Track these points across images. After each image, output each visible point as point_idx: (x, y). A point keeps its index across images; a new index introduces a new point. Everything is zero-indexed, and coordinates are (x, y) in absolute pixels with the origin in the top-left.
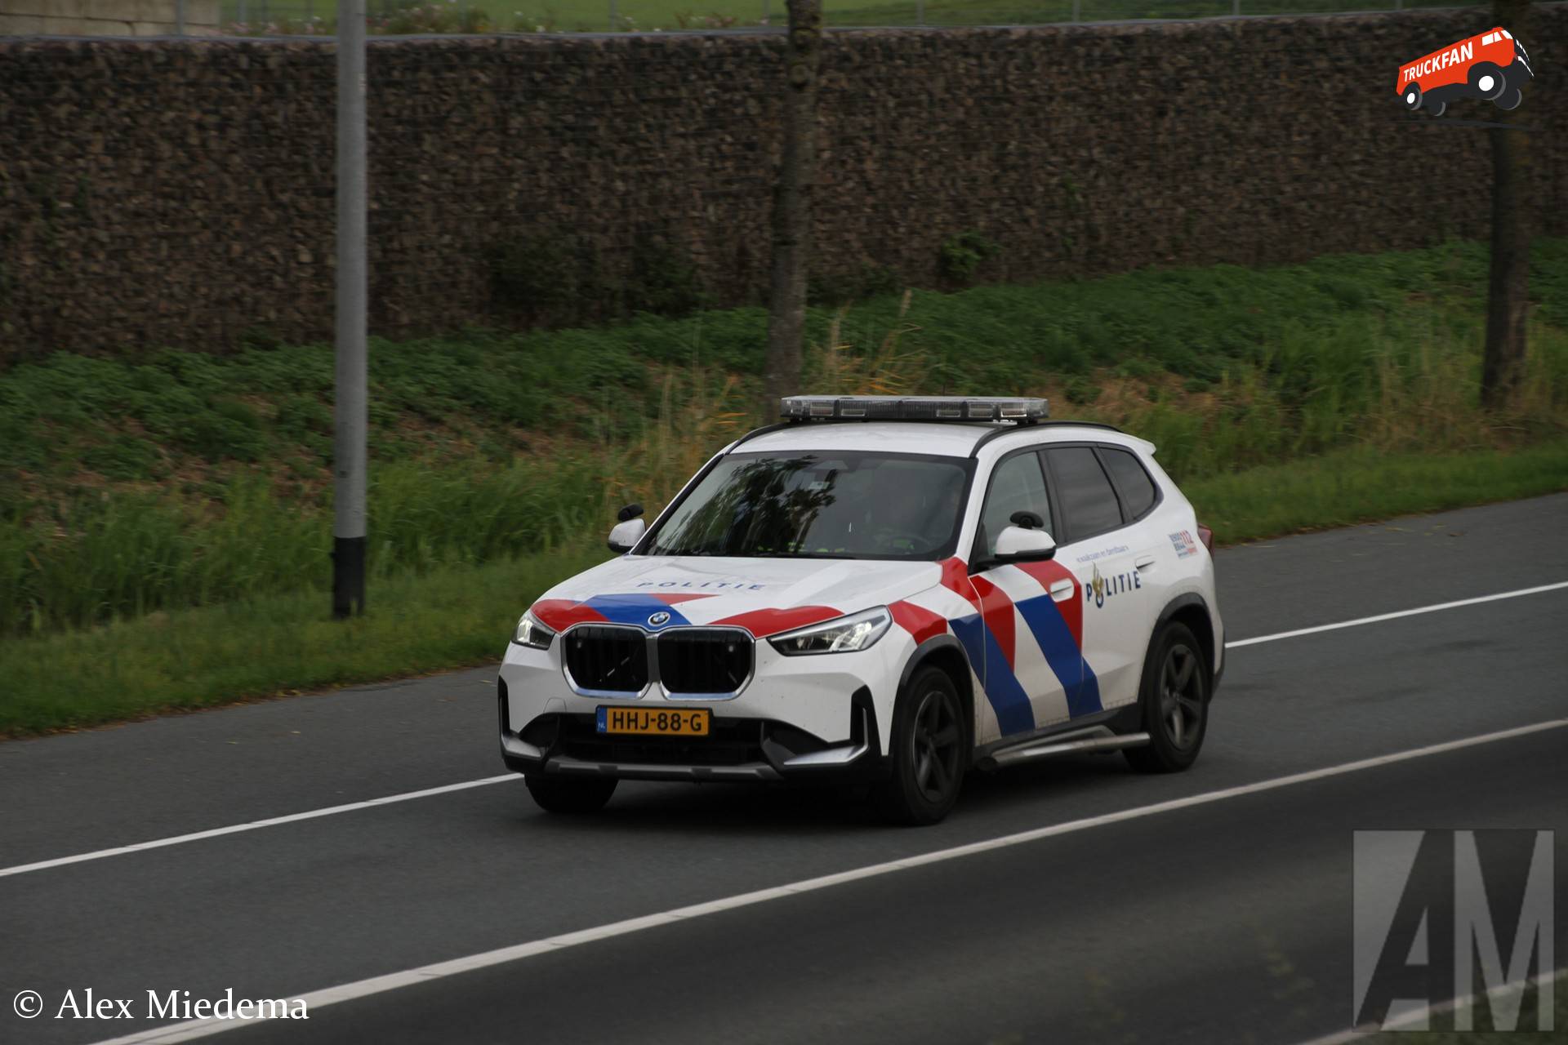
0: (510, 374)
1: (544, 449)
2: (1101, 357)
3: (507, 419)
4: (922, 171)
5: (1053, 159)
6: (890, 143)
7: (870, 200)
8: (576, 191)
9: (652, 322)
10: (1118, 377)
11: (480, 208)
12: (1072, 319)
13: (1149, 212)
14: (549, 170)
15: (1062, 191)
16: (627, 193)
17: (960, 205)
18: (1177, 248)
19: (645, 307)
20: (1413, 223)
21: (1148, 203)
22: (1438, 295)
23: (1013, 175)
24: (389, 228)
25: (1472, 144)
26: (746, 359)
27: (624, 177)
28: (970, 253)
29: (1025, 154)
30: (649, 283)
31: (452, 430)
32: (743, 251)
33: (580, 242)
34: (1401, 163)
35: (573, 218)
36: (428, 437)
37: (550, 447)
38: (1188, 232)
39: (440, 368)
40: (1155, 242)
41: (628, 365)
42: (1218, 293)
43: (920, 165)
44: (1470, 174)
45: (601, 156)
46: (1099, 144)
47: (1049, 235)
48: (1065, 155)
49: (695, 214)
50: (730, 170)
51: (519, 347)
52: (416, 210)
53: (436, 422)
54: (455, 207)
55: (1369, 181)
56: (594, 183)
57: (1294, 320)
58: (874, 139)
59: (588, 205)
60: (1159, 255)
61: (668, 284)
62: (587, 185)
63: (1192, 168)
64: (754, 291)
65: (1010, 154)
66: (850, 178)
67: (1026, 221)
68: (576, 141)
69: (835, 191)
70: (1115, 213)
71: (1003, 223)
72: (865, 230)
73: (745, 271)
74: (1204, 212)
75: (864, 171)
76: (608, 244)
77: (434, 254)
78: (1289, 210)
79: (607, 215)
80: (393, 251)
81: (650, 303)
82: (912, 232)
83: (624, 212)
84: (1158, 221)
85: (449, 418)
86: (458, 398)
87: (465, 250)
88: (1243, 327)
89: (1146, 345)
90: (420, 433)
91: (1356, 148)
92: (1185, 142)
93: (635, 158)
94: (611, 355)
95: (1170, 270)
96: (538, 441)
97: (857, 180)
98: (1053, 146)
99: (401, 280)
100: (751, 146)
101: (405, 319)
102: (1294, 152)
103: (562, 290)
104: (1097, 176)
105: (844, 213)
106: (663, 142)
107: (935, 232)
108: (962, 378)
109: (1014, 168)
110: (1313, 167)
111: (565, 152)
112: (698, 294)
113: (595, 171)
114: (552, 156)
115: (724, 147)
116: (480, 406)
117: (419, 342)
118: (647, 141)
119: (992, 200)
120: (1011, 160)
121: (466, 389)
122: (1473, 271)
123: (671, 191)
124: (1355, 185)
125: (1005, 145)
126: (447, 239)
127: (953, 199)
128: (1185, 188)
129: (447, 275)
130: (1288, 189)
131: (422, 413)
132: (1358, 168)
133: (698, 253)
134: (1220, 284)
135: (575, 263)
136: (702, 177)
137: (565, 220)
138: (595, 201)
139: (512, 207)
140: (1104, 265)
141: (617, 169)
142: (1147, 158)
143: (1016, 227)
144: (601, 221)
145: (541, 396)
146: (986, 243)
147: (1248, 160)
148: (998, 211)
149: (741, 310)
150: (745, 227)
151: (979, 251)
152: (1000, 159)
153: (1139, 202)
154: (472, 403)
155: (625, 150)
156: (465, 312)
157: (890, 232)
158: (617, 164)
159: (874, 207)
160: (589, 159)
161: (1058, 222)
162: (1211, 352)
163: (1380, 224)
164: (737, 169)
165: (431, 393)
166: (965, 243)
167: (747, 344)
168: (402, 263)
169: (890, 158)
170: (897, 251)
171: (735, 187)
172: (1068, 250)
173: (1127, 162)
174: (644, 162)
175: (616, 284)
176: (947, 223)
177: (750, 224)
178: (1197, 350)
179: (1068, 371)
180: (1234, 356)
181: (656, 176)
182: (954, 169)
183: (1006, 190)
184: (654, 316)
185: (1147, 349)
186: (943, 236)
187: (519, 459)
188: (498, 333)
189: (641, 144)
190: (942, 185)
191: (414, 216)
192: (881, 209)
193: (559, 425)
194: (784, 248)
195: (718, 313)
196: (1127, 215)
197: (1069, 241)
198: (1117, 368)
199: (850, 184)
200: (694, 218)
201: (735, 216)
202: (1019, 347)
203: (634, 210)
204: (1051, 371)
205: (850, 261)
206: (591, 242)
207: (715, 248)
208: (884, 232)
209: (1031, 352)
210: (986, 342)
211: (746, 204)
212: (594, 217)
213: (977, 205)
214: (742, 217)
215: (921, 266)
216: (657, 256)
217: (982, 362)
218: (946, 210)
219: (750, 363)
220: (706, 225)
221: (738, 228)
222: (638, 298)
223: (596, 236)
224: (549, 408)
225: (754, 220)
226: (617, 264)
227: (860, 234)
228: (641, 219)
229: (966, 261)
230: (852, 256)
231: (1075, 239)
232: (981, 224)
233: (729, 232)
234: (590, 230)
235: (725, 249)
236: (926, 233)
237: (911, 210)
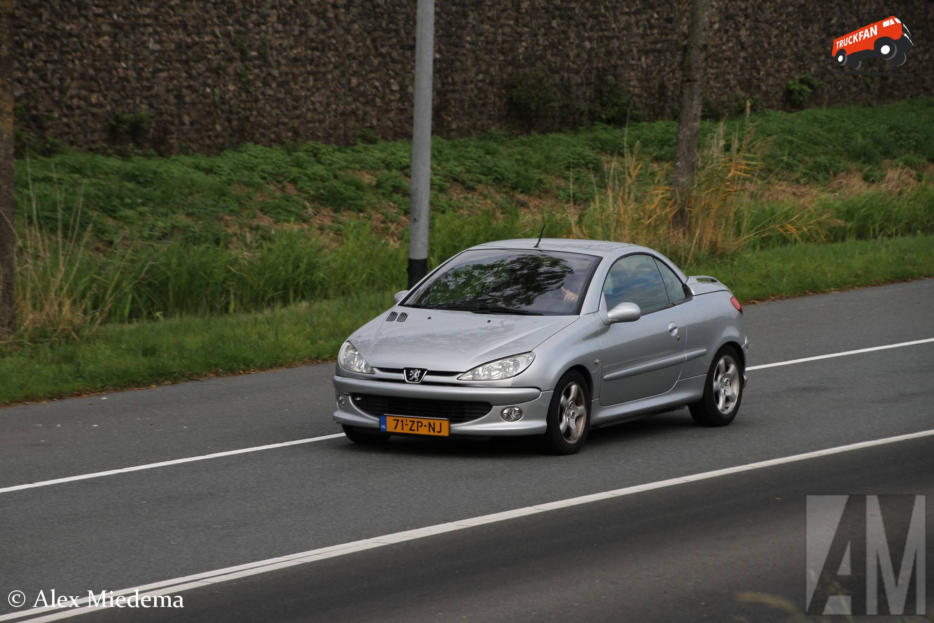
0: (517, 161)
1: (536, 206)
2: (887, 153)
3: (514, 188)
4: (776, 37)
6: (757, 18)
7: (743, 54)
8: (560, 47)
9: (604, 129)
10: (897, 166)
11: (502, 58)
12: (868, 129)
14: (544, 35)
16: (592, 49)
17: (799, 58)
19: (601, 120)
24: (446, 69)
26: (663, 153)
27: (590, 39)
28: (805, 88)
29: (843, 26)
30: (603, 105)
31: (481, 194)
32: (662, 86)
35: (558, 64)
36: (466, 199)
37: (540, 205)
39: (475, 156)
40: (924, 81)
41: (589, 156)
43: (775, 32)
45: (576, 26)
47: (855, 77)
49: (634, 62)
50: (656, 35)
51: (523, 144)
52: (463, 58)
53: (472, 189)
54: (487, 57)
56: (571, 43)
58: (746, 16)
59: (568, 56)
60: (926, 89)
61: (615, 105)
62: (568, 44)
64: (669, 111)
65: (832, 26)
66: (731, 41)
67: (842, 68)
68: (561, 17)
69: (721, 49)
71: (827, 69)
72: (740, 73)
73: (663, 98)
75: (740, 36)
76: (579, 80)
77: (473, 86)
79: (579, 63)
80: (448, 83)
81: (604, 117)
82: (768, 74)
83: (590, 61)
85: (480, 187)
86: (485, 175)
87: (491, 83)
89: (915, 146)
90: (462, 196)
93: (598, 27)
94: (579, 149)
96: (533, 202)
97: (735, 41)
98: (860, 21)
99: (452, 102)
100: (669, 20)
101: (454, 126)
105: (726, 62)
106: (615, 17)
107: (783, 75)
108: (798, 166)
109: (835, 34)
111: (554, 23)
112: (633, 112)
113: (573, 35)
114: (547, 26)
115: (653, 21)
116: (499, 181)
117: (463, 140)
118: (605, 16)
119: (820, 54)
120: (833, 30)
121: (490, 169)
123: (619, 48)
125: (830, 20)
126: (481, 76)
127: (796, 54)
129: (480, 99)
131: (463, 183)
133: (635, 87)
135: (558, 92)
136: (638, 39)
137: (553, 65)
138: (571, 54)
139: (521, 57)
140: (891, 95)
141: (586, 34)
143: (835, 71)
144: (575, 66)
145: (536, 175)
146: (816, 82)
148: (823, 61)
149: (660, 122)
150: (665, 71)
151: (811, 86)
154: (494, 178)
155: (591, 22)
156: (490, 122)
157: (755, 74)
158: (586, 31)
159: (745, 59)
160: (569, 27)
164: (661, 34)
165: (468, 171)
166: (802, 81)
167: (663, 143)
168: (453, 91)
169: (757, 28)
170: (759, 87)
171: (659, 46)
172: (868, 86)
174: (602, 30)
175: (583, 106)
176: (791, 69)
177: (667, 69)
179: (864, 162)
181: (610, 39)
182: (797, 35)
184: (605, 125)
185: (916, 148)
186: (788, 77)
187: (522, 212)
188: (510, 135)
189: (601, 19)
190: (789, 45)
191: (461, 62)
192: (750, 60)
193: (546, 192)
194: (689, 84)
195: (646, 124)
197: (868, 81)
198: (897, 160)
199: (731, 44)
200: (633, 65)
201: (658, 64)
202: (834, 147)
203: (596, 60)
204: (854, 162)
205: (729, 92)
206: (568, 79)
207: (645, 84)
208: (751, 74)
209: (842, 150)
210: (813, 144)
211: (665, 57)
212: (571, 64)
213: (810, 58)
214: (662, 65)
215: (773, 96)
216: (609, 88)
217: (810, 156)
218: (791, 60)
219: (665, 155)
220: (640, 69)
221: (660, 71)
222: (597, 114)
223: (572, 76)
224: (540, 181)
225: (670, 66)
226: (584, 93)
227: (736, 75)
228: (600, 65)
229: (803, 93)
230: (730, 89)
231: (872, 79)
232: (813, 69)
233: (654, 74)
234: (568, 72)
235: (651, 84)
236: (777, 75)
237: (769, 61)
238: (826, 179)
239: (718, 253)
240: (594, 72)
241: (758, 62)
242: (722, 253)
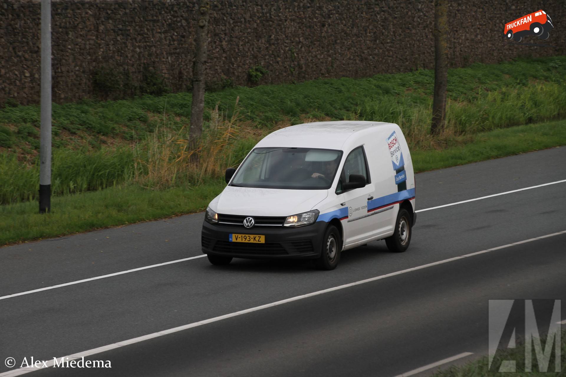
0: (100, 116)
1: (112, 143)
2: (303, 111)
3: (99, 133)
4: (242, 45)
5: (287, 41)
6: (231, 35)
7: (224, 55)
8: (123, 52)
9: (149, 97)
10: (309, 118)
11: (89, 58)
12: (293, 97)
13: (319, 59)
14: (113, 44)
15: (290, 52)
16: (140, 52)
17: (255, 57)
18: (328, 72)
19: (147, 93)
20: (407, 63)
21: (318, 56)
22: (416, 89)
23: (273, 47)
24: (57, 64)
25: (427, 37)
26: (182, 111)
27: (139, 47)
28: (259, 73)
29: (278, 39)
30: (148, 84)
31: (79, 136)
32: (180, 73)
33: (124, 69)
34: (403, 43)
35: (122, 61)
36: (71, 139)
37: (114, 142)
38: (332, 66)
39: (75, 114)
40: (321, 70)
41: (141, 114)
42: (343, 88)
43: (241, 43)
44: (426, 47)
45: (131, 39)
46: (302, 36)
47: (285, 67)
48: (291, 40)
49: (164, 60)
50: (176, 45)
51: (103, 107)
52: (67, 58)
53: (74, 133)
54: (81, 58)
55: (392, 49)
56: (129, 49)
57: (368, 98)
58: (225, 34)
59: (127, 56)
60: (323, 74)
61: (154, 84)
62: (127, 50)
63: (334, 45)
64: (184, 86)
65: (272, 39)
66: (218, 48)
67: (278, 62)
68: (122, 35)
69: (212, 52)
70: (308, 60)
71: (270, 63)
72: (223, 66)
73: (181, 80)
74: (337, 59)
75: (222, 45)
76: (134, 70)
77: (73, 74)
78: (366, 59)
79: (133, 60)
80: (58, 72)
81: (148, 91)
82: (239, 66)
83: (139, 59)
84: (322, 63)
85: (78, 132)
86: (82, 125)
87: (84, 72)
88: (351, 101)
89: (318, 107)
90: (69, 138)
91: (388, 37)
92: (331, 35)
93: (143, 40)
94: (135, 110)
95: (326, 80)
96: (110, 141)
97: (220, 48)
98: (286, 37)
99: (61, 83)
100: (183, 37)
101: (63, 96)
102: (368, 39)
103: (118, 86)
104: (301, 47)
105: (215, 60)
106: (153, 35)
107: (246, 66)
108: (256, 118)
109: (273, 44)
110: (374, 44)
111: (119, 38)
112: (165, 88)
113: (129, 45)
114: (114, 40)
115: (174, 37)
116: (90, 128)
117: (68, 104)
118: (147, 34)
119: (266, 55)
120: (273, 41)
121: (84, 122)
122: (427, 81)
123: (156, 52)
124: (388, 50)
125: (270, 36)
126: (77, 68)
127: (253, 55)
128: (331, 51)
129: (77, 81)
130: (366, 52)
131: (69, 130)
132: (389, 45)
133: (165, 73)
134: (343, 85)
135: (122, 77)
136: (166, 47)
137: (119, 62)
138: (129, 55)
139: (100, 57)
140: (304, 77)
141: (137, 44)
142: (318, 41)
143: (274, 64)
144: (131, 62)
145: (110, 124)
146: (264, 70)
147: (352, 42)
148: (268, 59)
149: (180, 93)
150: (182, 64)
151: (262, 73)
152: (269, 41)
153: (316, 56)
154: (86, 127)
155: (139, 37)
156: (84, 94)
157: (231, 66)
158: (137, 42)
159: (226, 58)
160: (127, 40)
161: (288, 63)
162: (340, 109)
163: (396, 64)
164: (179, 44)
165: (72, 123)
166: (257, 70)
167: (182, 106)
168: (61, 76)
169: (231, 41)
170: (234, 73)
171: (178, 50)
172: (292, 73)
173: (311, 42)
174: (146, 42)
175: (137, 84)
176: (250, 63)
177: (183, 63)
178: (335, 108)
179: (292, 116)
180: (348, 110)
181: (150, 47)
182: (253, 44)
183: (271, 52)
184: (150, 96)
185: (319, 108)
186: (249, 67)
187: (103, 147)
188: (95, 101)
189: (145, 36)
190: (249, 50)
191: (66, 60)
192: (228, 58)
193: (117, 135)
194: (197, 82)
195: (172, 94)
196: (312, 60)
197: (292, 70)
198: (309, 115)
199: (218, 50)
200: (164, 61)
201: (178, 61)
202: (275, 107)
203: (143, 58)
204: (286, 115)
205: (217, 76)
206: (128, 69)
207: (171, 72)
208: (229, 66)
209: (280, 109)
210: (264, 105)
211: (182, 57)
212: (129, 61)
213: (261, 57)
214: (180, 61)
215: (242, 78)
216: (151, 75)
217: (263, 112)
218: (250, 59)
219: (183, 113)
220: (168, 64)
221: (179, 65)
222: (144, 89)
223: (129, 67)
224: (113, 129)
225: (184, 62)
226: (137, 77)
227: (221, 67)
228: (145, 61)
229: (257, 76)
230: (218, 75)
231: (294, 69)
232: (262, 63)
233: (176, 66)
234: (128, 65)
235: (175, 72)
236: (243, 67)
237: (238, 59)
238: (271, 125)
239: (216, 176)
240: (142, 65)
241: (233, 59)
242: (218, 176)
